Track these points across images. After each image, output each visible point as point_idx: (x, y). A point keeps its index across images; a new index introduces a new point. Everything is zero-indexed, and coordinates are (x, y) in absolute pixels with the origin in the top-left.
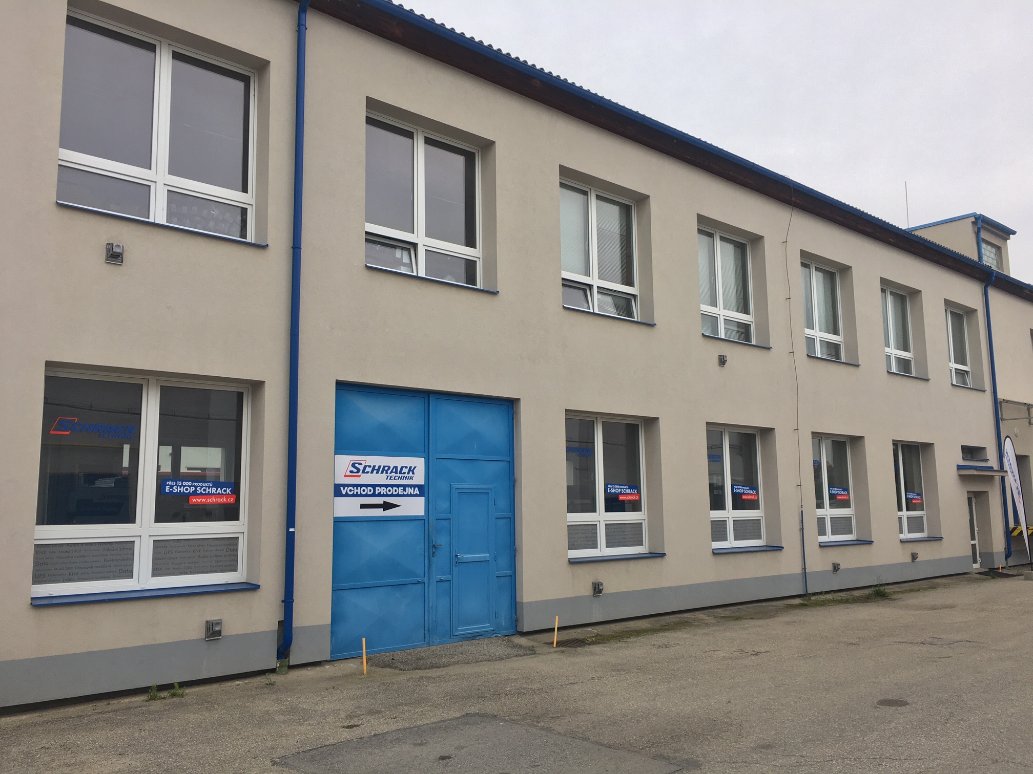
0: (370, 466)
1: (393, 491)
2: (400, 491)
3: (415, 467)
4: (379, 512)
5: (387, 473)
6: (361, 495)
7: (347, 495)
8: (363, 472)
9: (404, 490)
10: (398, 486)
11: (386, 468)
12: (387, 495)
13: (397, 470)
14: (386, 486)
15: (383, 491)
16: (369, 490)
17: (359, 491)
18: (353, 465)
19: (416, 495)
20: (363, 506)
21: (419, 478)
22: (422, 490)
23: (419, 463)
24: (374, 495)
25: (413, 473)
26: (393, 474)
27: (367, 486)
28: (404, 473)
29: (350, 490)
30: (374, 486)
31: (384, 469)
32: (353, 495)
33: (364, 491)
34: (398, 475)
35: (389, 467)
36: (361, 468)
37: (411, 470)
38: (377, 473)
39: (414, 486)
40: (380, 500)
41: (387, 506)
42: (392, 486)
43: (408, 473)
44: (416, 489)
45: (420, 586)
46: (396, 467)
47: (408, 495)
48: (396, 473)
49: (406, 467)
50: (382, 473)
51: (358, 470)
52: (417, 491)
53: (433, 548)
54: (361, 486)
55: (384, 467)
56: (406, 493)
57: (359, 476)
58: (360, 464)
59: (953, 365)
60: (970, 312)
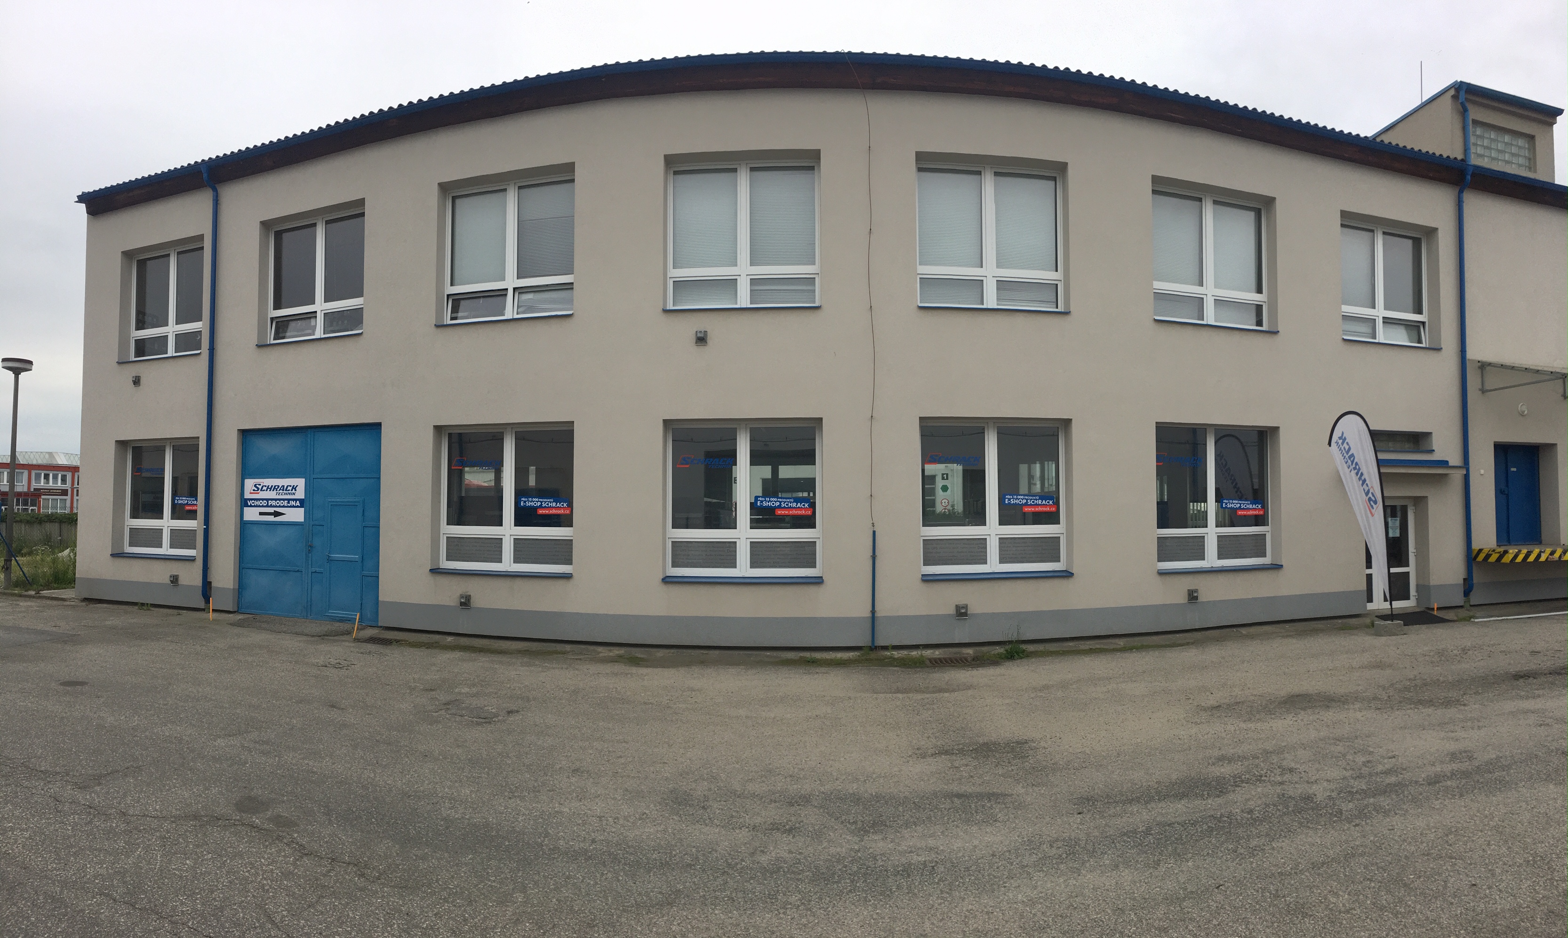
0: (265, 486)
1: (280, 503)
2: (285, 503)
3: (297, 486)
4: (271, 518)
5: (277, 490)
6: (259, 506)
7: (251, 506)
8: (261, 490)
9: (289, 503)
10: (284, 500)
11: (277, 487)
12: (276, 506)
13: (283, 488)
14: (276, 500)
15: (274, 503)
16: (264, 503)
17: (258, 503)
18: (255, 486)
19: (298, 507)
20: (261, 514)
21: (300, 494)
22: (302, 503)
23: (300, 483)
24: (267, 506)
25: (295, 490)
26: (281, 491)
27: (263, 500)
28: (289, 490)
29: (253, 503)
30: (267, 500)
31: (275, 488)
32: (255, 506)
33: (261, 503)
34: (284, 492)
35: (278, 486)
36: (260, 487)
37: (294, 488)
38: (270, 490)
39: (296, 500)
40: (271, 510)
41: (277, 514)
42: (280, 500)
43: (292, 490)
44: (298, 502)
45: (298, 574)
46: (283, 486)
47: (291, 507)
48: (283, 490)
49: (290, 486)
50: (273, 490)
51: (258, 489)
52: (298, 504)
53: (310, 548)
54: (259, 500)
55: (275, 486)
56: (289, 505)
57: (258, 493)
58: (260, 485)
59: (1380, 312)
60: (1431, 232)
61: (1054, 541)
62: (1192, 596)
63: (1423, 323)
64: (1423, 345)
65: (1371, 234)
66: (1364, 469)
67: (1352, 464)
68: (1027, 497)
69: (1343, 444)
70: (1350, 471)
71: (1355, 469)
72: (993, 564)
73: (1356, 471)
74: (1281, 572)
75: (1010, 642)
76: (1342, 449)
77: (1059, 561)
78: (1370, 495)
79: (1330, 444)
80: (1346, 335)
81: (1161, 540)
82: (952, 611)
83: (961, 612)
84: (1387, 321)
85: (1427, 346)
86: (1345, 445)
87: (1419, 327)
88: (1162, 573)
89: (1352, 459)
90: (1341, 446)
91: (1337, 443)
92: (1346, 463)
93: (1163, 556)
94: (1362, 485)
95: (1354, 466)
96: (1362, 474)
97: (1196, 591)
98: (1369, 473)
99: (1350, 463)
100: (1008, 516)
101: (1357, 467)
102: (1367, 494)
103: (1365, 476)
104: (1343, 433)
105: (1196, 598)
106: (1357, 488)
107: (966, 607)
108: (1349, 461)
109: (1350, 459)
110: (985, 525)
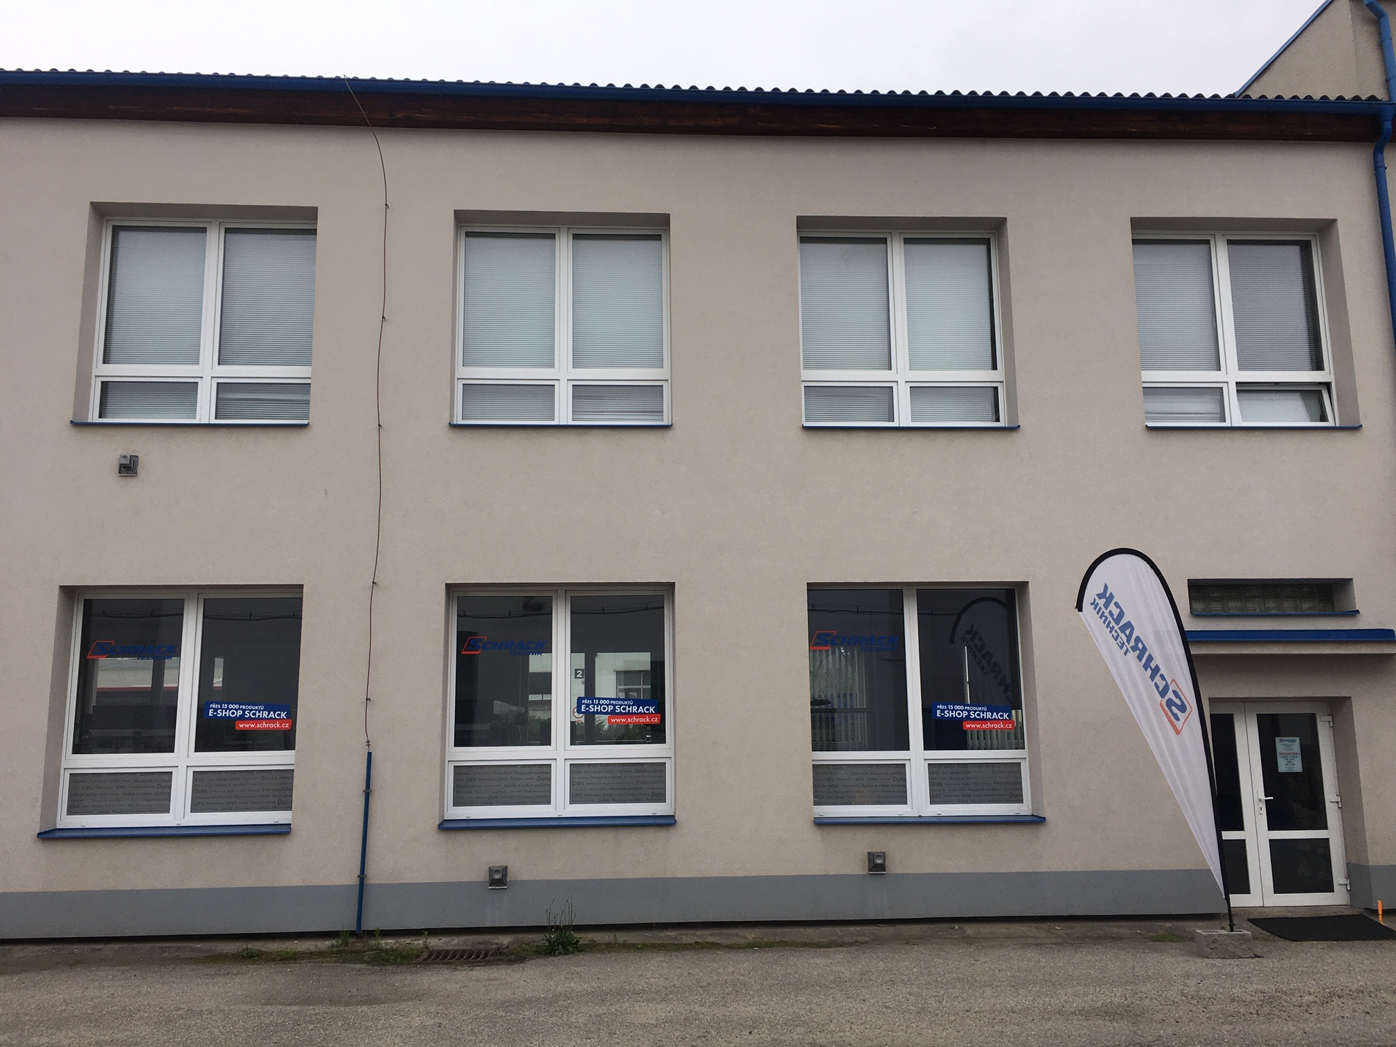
59: (1231, 374)
60: (1325, 228)
61: (659, 769)
62: (876, 865)
63: (1328, 385)
64: (1330, 423)
65: (1204, 247)
66: (1153, 649)
67: (1128, 641)
68: (614, 702)
69: (1106, 606)
70: (1125, 654)
71: (1134, 648)
72: (560, 805)
73: (1138, 652)
74: (1043, 831)
75: (557, 928)
76: (1107, 613)
77: (664, 801)
78: (1170, 695)
79: (1079, 607)
80: (1148, 419)
81: (818, 769)
82: (482, 876)
83: (498, 879)
84: (1244, 389)
85: (1338, 425)
86: (1112, 607)
87: (1320, 392)
88: (821, 823)
89: (1128, 632)
90: (1103, 609)
91: (1094, 604)
92: (1116, 639)
93: (821, 797)
94: (1152, 677)
95: (1132, 643)
96: (1150, 658)
97: (883, 855)
98: (1166, 657)
99: (1125, 639)
100: (583, 734)
101: (1140, 646)
102: (1163, 693)
103: (1158, 660)
104: (1106, 587)
105: (882, 867)
106: (1140, 682)
107: (504, 870)
108: (1122, 635)
109: (1123, 628)
110: (549, 744)
